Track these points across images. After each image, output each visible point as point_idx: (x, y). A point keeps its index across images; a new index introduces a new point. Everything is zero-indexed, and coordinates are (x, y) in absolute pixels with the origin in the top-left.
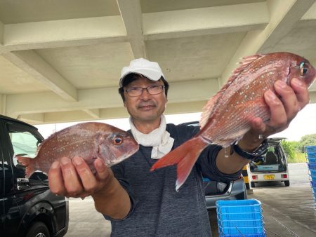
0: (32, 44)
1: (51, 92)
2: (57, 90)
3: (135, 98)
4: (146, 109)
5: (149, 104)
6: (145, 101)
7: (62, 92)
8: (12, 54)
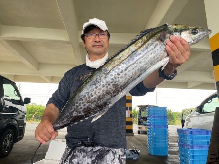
0: (17, 38)
1: (22, 63)
2: (26, 62)
3: (92, 40)
4: (98, 46)
5: (99, 44)
6: (97, 42)
7: (29, 64)
8: (4, 41)
